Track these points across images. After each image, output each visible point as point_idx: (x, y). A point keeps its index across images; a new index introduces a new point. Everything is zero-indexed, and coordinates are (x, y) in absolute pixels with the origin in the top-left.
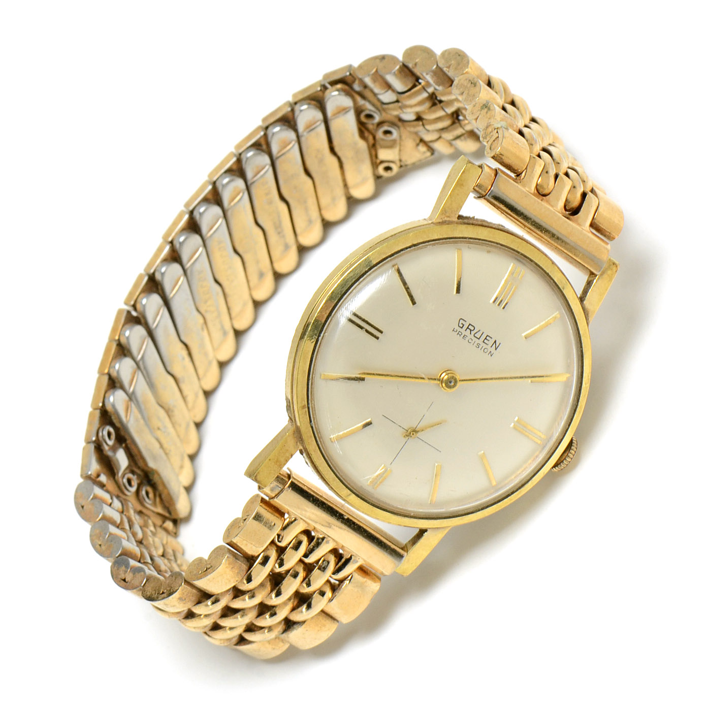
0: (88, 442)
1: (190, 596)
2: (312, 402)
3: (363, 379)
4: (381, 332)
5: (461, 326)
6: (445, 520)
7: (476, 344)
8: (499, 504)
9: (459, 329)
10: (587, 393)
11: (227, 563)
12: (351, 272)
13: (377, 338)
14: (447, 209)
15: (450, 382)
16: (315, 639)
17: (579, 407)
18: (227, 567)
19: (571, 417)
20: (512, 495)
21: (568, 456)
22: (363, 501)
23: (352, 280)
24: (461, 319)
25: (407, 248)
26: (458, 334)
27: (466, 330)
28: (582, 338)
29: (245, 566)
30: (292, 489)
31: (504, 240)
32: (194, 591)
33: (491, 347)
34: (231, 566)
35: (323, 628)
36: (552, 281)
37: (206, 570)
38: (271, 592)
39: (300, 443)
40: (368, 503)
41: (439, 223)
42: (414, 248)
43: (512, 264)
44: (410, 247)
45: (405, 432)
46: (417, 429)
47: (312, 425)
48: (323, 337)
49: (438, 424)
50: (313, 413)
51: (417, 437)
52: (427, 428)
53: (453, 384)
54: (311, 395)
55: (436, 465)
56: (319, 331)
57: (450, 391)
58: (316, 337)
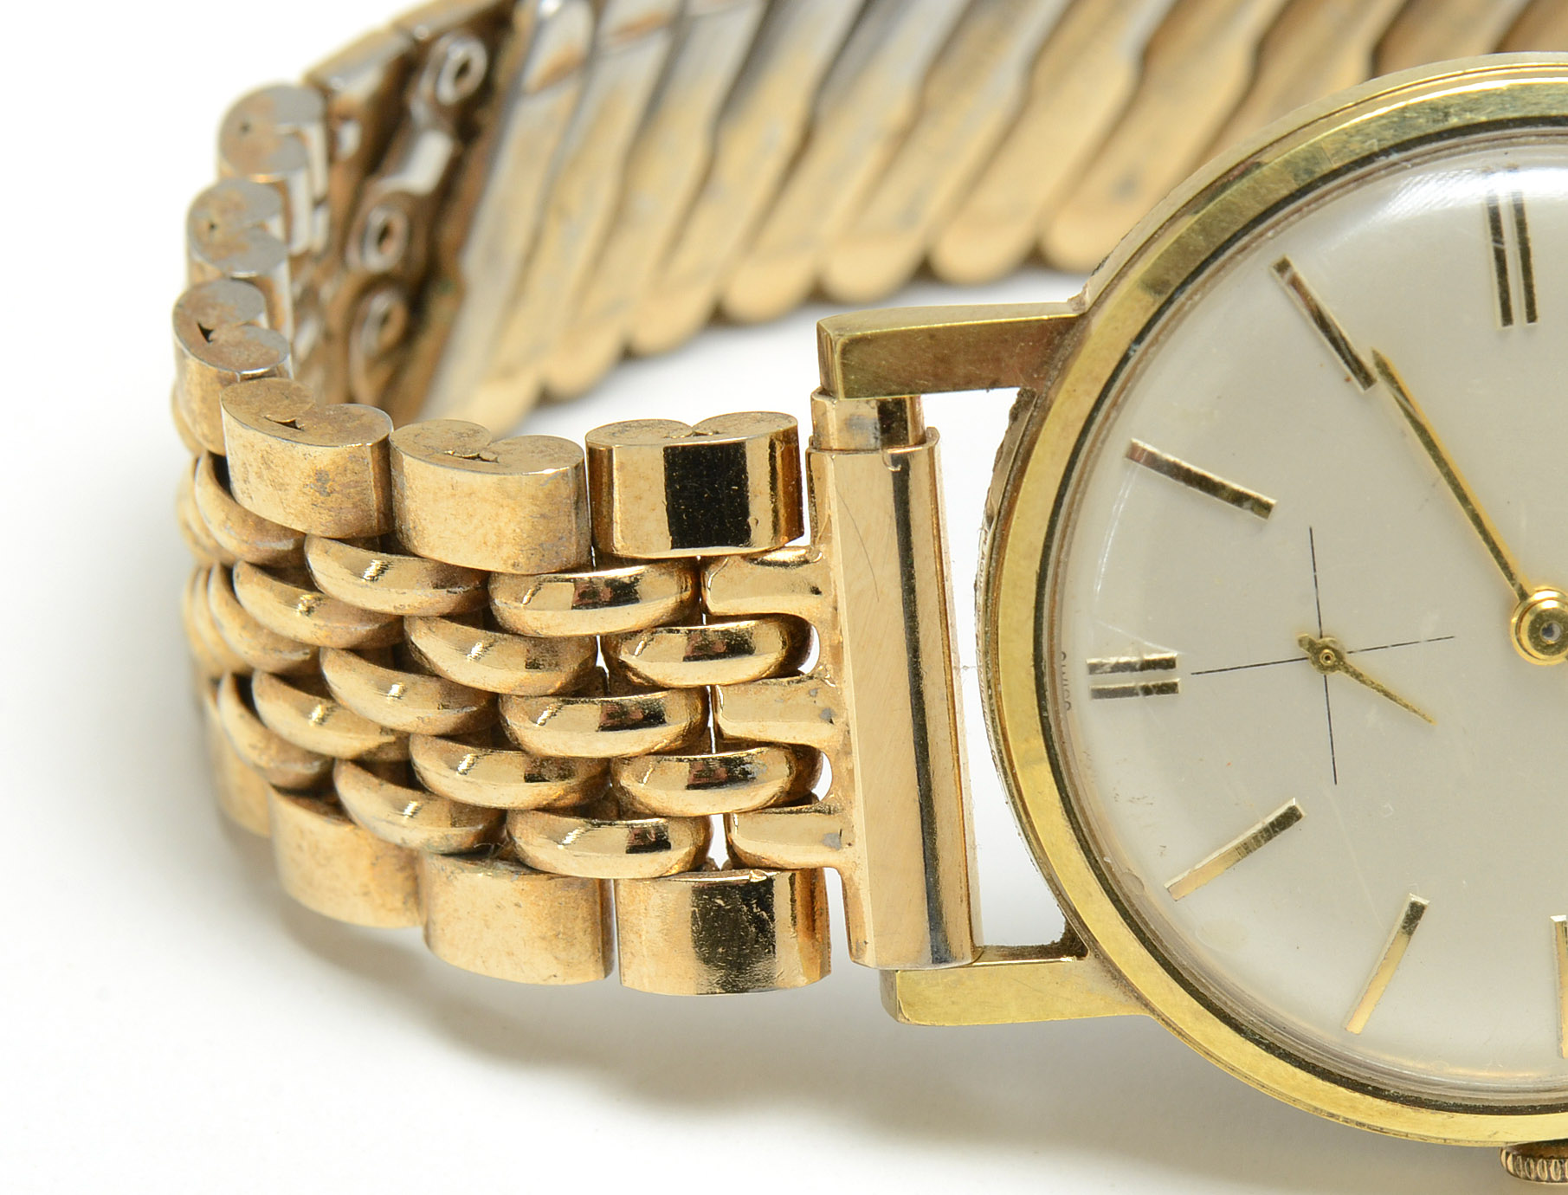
0: (400, 27)
1: (348, 496)
2: (1195, 292)
3: (1367, 380)
4: (1532, 316)
6: (1160, 970)
8: (1319, 1082)
11: (549, 486)
13: (1507, 317)
15: (1550, 631)
16: (510, 954)
18: (534, 498)
20: (1369, 1099)
22: (1033, 687)
29: (573, 549)
30: (897, 473)
32: (374, 498)
34: (546, 510)
35: (562, 945)
37: (473, 458)
38: (553, 695)
39: (1048, 372)
40: (1042, 708)
45: (1311, 633)
46: (1349, 659)
47: (1132, 353)
48: (1394, 164)
49: (1406, 706)
50: (1166, 324)
51: (1325, 676)
52: (1372, 685)
53: (1551, 641)
54: (1212, 276)
55: (1293, 802)
56: (1398, 141)
57: (1526, 651)
58: (1376, 149)
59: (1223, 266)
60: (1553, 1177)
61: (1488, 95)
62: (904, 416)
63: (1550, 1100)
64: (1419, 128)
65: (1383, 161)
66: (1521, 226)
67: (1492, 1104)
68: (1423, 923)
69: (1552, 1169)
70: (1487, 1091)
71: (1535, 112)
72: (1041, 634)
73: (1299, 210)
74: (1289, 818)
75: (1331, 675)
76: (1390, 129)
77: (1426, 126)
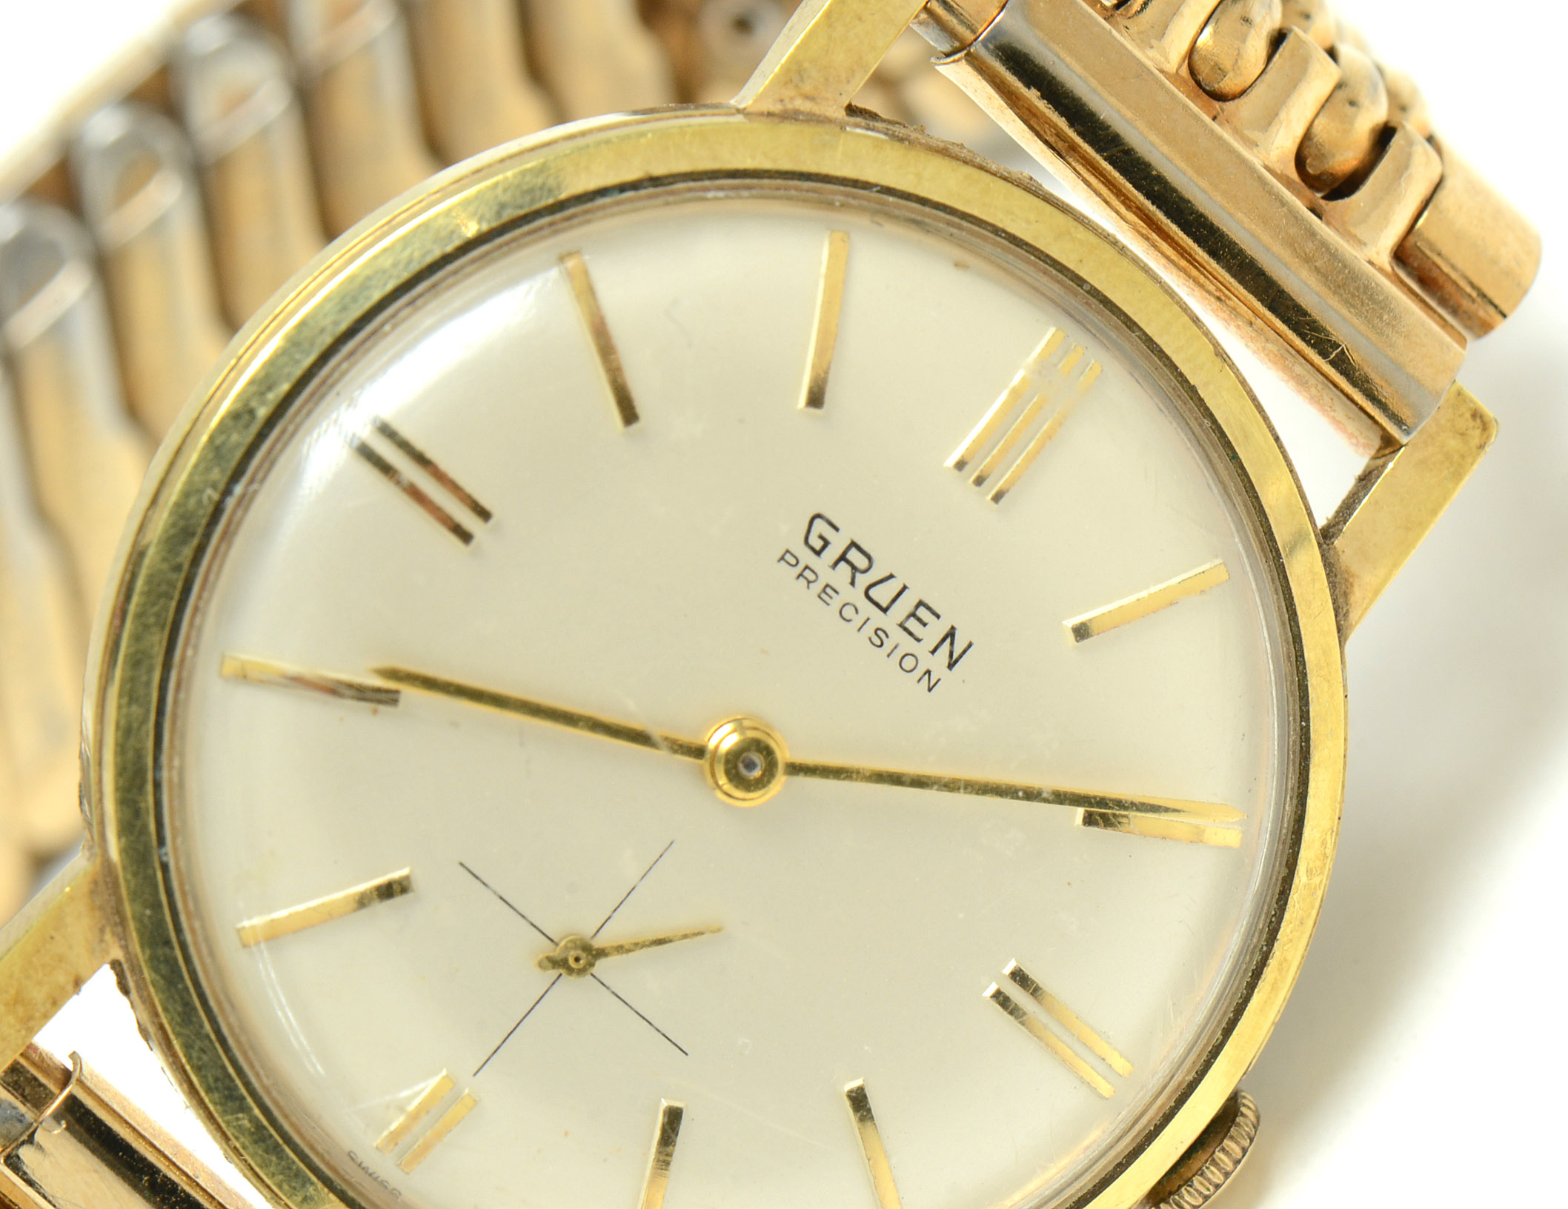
2: (171, 760)
3: (392, 698)
4: (484, 514)
5: (818, 544)
7: (869, 630)
9: (807, 557)
10: (1314, 913)
12: (385, 250)
13: (465, 536)
14: (806, 65)
15: (750, 766)
17: (1272, 962)
19: (1237, 1000)
21: (1214, 1163)
23: (385, 285)
24: (818, 516)
25: (622, 188)
26: (801, 575)
27: (836, 563)
28: (1312, 681)
30: (68, 1129)
31: (1028, 222)
33: (933, 652)
36: (1207, 422)
39: (113, 934)
41: (770, 114)
42: (651, 190)
43: (1052, 330)
44: (634, 186)
45: (546, 949)
46: (598, 943)
47: (165, 859)
48: (243, 496)
49: (685, 937)
50: (171, 808)
51: (593, 975)
52: (638, 946)
53: (757, 773)
54: (173, 731)
55: (665, 1104)
56: (229, 473)
57: (744, 800)
58: (216, 496)
59: (175, 716)
60: (1207, 1193)
61: (272, 363)
62: (29, 1076)
63: (1126, 1146)
64: (238, 445)
65: (231, 503)
66: (405, 446)
67: (1080, 1194)
68: (874, 1102)
69: (1187, 1197)
70: (1069, 1184)
71: (328, 340)
72: (311, 1160)
73: (196, 609)
74: (674, 1118)
75: (595, 970)
76: (212, 468)
77: (241, 439)
